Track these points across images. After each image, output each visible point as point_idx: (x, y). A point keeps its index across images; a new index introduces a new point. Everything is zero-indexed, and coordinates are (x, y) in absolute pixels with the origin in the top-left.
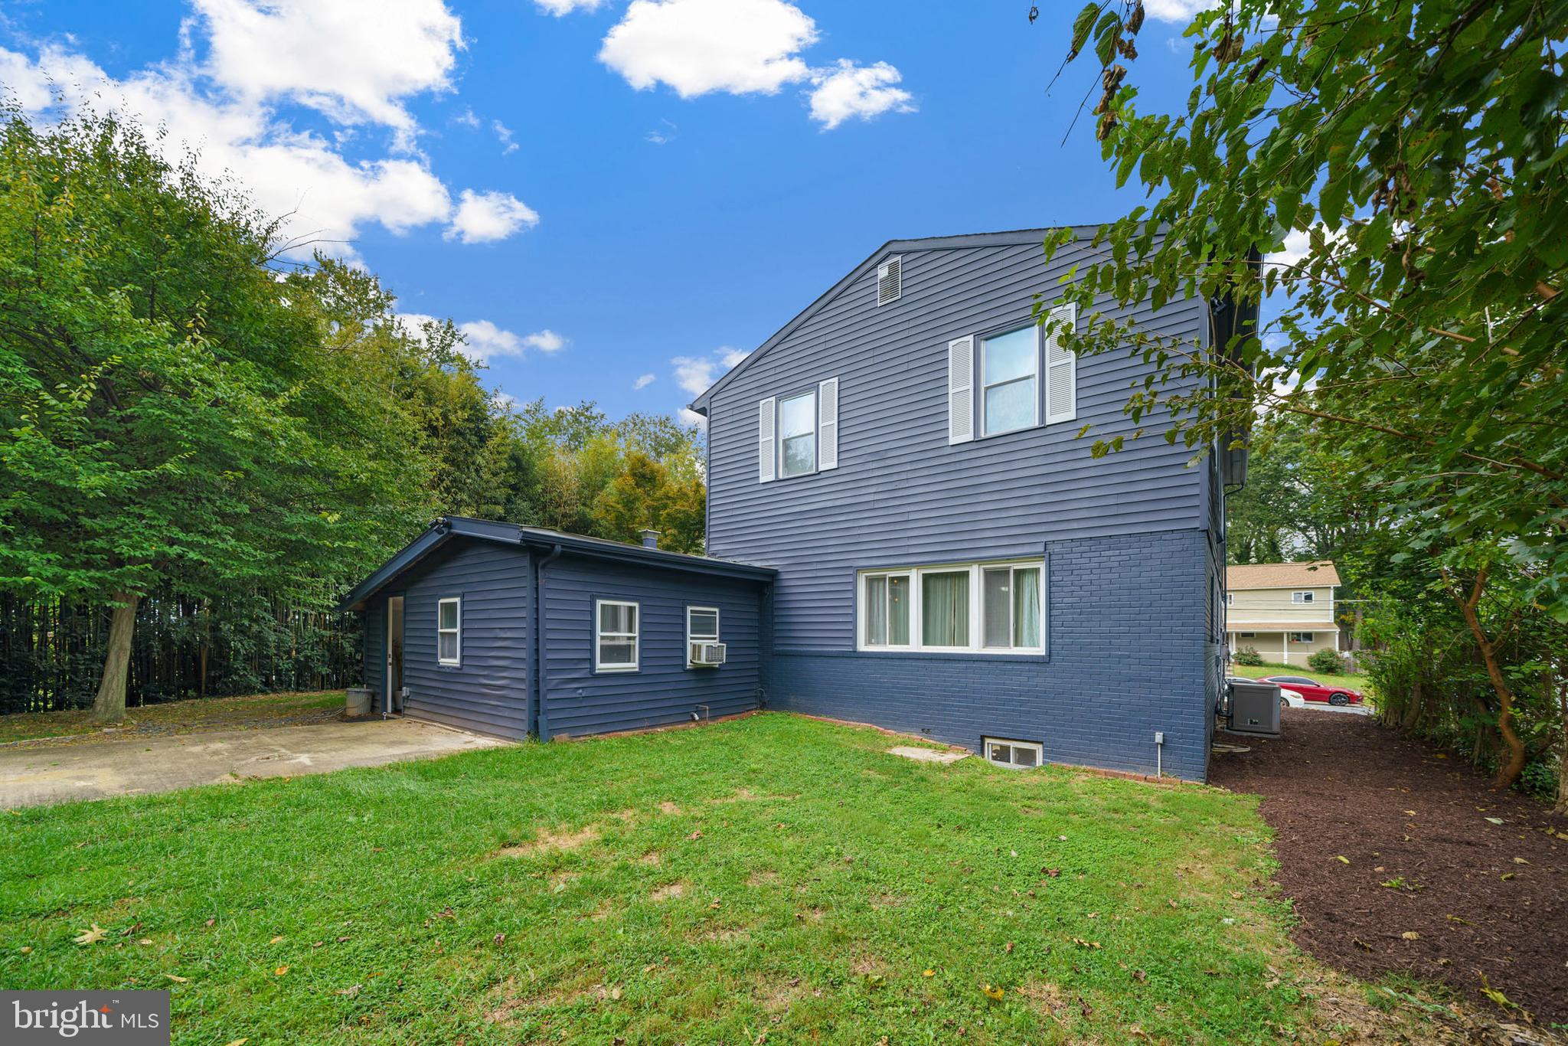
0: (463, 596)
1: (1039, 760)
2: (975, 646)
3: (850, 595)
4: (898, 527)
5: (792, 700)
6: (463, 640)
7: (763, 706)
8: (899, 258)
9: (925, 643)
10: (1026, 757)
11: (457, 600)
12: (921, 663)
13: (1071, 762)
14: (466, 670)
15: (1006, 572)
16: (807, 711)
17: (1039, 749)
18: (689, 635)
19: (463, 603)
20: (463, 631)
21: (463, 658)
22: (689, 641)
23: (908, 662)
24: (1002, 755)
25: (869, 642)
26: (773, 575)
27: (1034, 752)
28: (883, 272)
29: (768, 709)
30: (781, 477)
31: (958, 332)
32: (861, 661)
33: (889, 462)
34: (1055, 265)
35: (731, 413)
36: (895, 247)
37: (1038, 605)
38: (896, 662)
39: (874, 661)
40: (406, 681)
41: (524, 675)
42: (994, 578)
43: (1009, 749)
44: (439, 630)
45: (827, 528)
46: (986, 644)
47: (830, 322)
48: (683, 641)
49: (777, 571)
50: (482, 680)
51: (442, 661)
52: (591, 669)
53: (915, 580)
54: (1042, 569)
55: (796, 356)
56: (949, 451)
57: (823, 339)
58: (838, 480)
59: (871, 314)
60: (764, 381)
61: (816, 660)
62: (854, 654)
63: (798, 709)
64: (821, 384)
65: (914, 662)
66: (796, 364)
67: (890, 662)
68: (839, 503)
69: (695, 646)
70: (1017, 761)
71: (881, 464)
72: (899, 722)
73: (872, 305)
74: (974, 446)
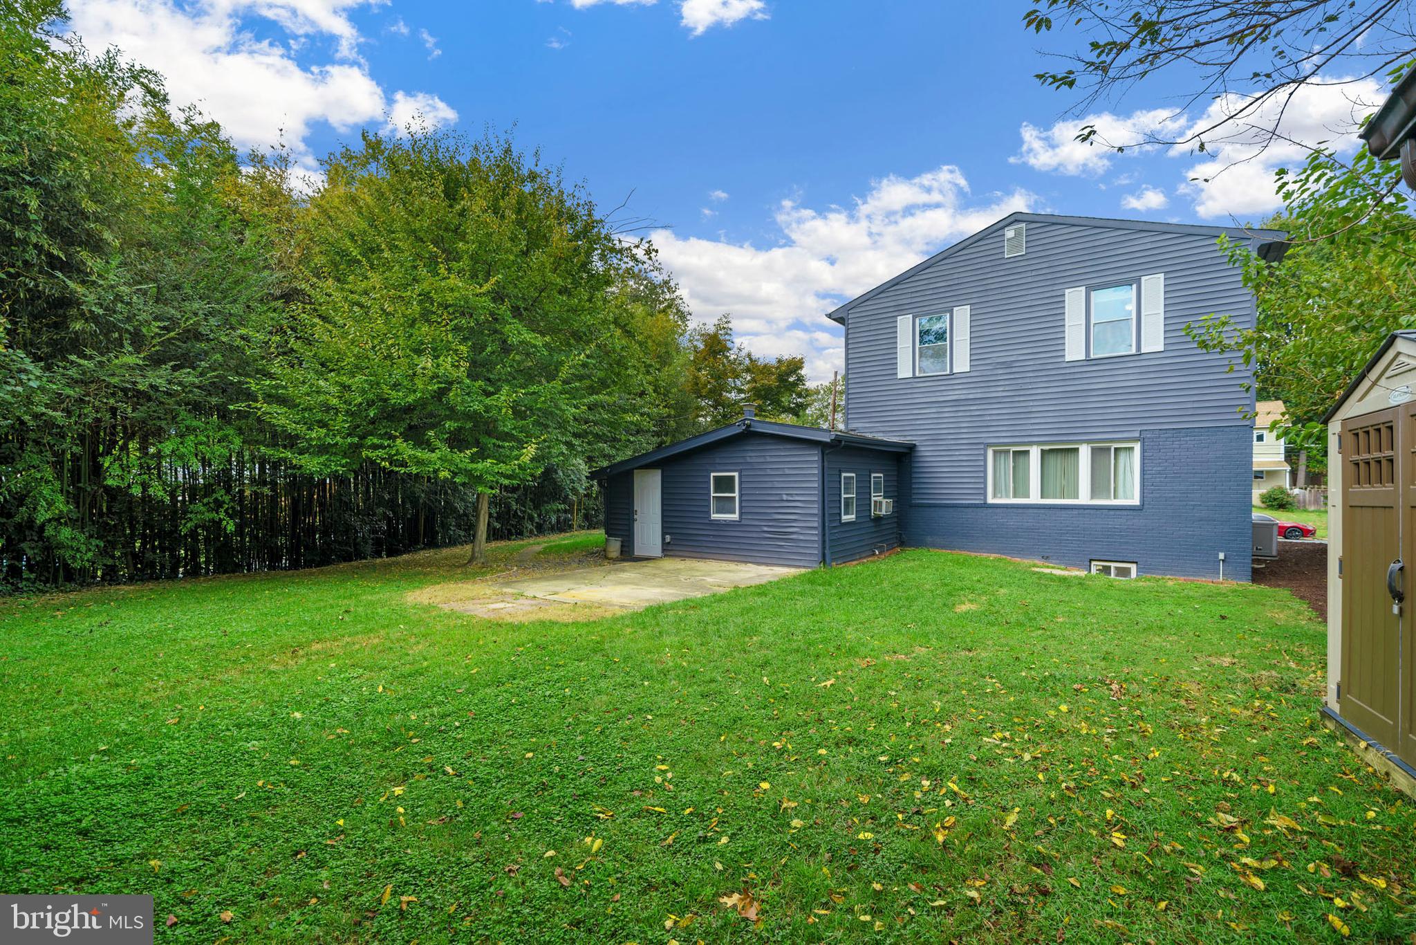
0: (740, 472)
1: (1134, 574)
2: (1084, 498)
3: (982, 463)
4: (1022, 416)
5: (929, 539)
6: (741, 502)
7: (902, 543)
8: (1024, 225)
9: (1042, 497)
10: (1124, 572)
11: (736, 474)
12: (1042, 511)
13: (1158, 574)
14: (744, 522)
15: (1109, 449)
16: (943, 547)
17: (1133, 567)
18: (873, 494)
19: (740, 477)
20: (741, 495)
21: (741, 514)
22: (873, 499)
23: (1031, 511)
24: (1106, 570)
25: (995, 496)
26: (911, 448)
27: (1129, 569)
28: (1010, 234)
29: (906, 546)
30: (917, 375)
31: (1074, 284)
32: (990, 510)
33: (1014, 370)
34: (1149, 246)
35: (868, 323)
36: (1019, 217)
37: (1132, 472)
38: (1020, 511)
39: (998, 510)
40: (665, 531)
41: (816, 525)
42: (1099, 453)
43: (1110, 567)
44: (712, 495)
45: (960, 414)
46: (1092, 498)
47: (962, 264)
48: (870, 499)
49: (915, 445)
50: (766, 529)
51: (715, 516)
52: (840, 520)
53: (1035, 453)
54: (1137, 447)
55: (931, 286)
56: (1065, 365)
57: (956, 276)
58: (970, 380)
59: (998, 262)
60: (900, 302)
61: (951, 510)
62: (985, 506)
63: (934, 546)
64: (955, 309)
65: (1035, 511)
66: (931, 292)
67: (1015, 510)
68: (971, 396)
69: (875, 502)
70: (1117, 575)
71: (1008, 371)
72: (1023, 552)
73: (1000, 256)
74: (1085, 363)
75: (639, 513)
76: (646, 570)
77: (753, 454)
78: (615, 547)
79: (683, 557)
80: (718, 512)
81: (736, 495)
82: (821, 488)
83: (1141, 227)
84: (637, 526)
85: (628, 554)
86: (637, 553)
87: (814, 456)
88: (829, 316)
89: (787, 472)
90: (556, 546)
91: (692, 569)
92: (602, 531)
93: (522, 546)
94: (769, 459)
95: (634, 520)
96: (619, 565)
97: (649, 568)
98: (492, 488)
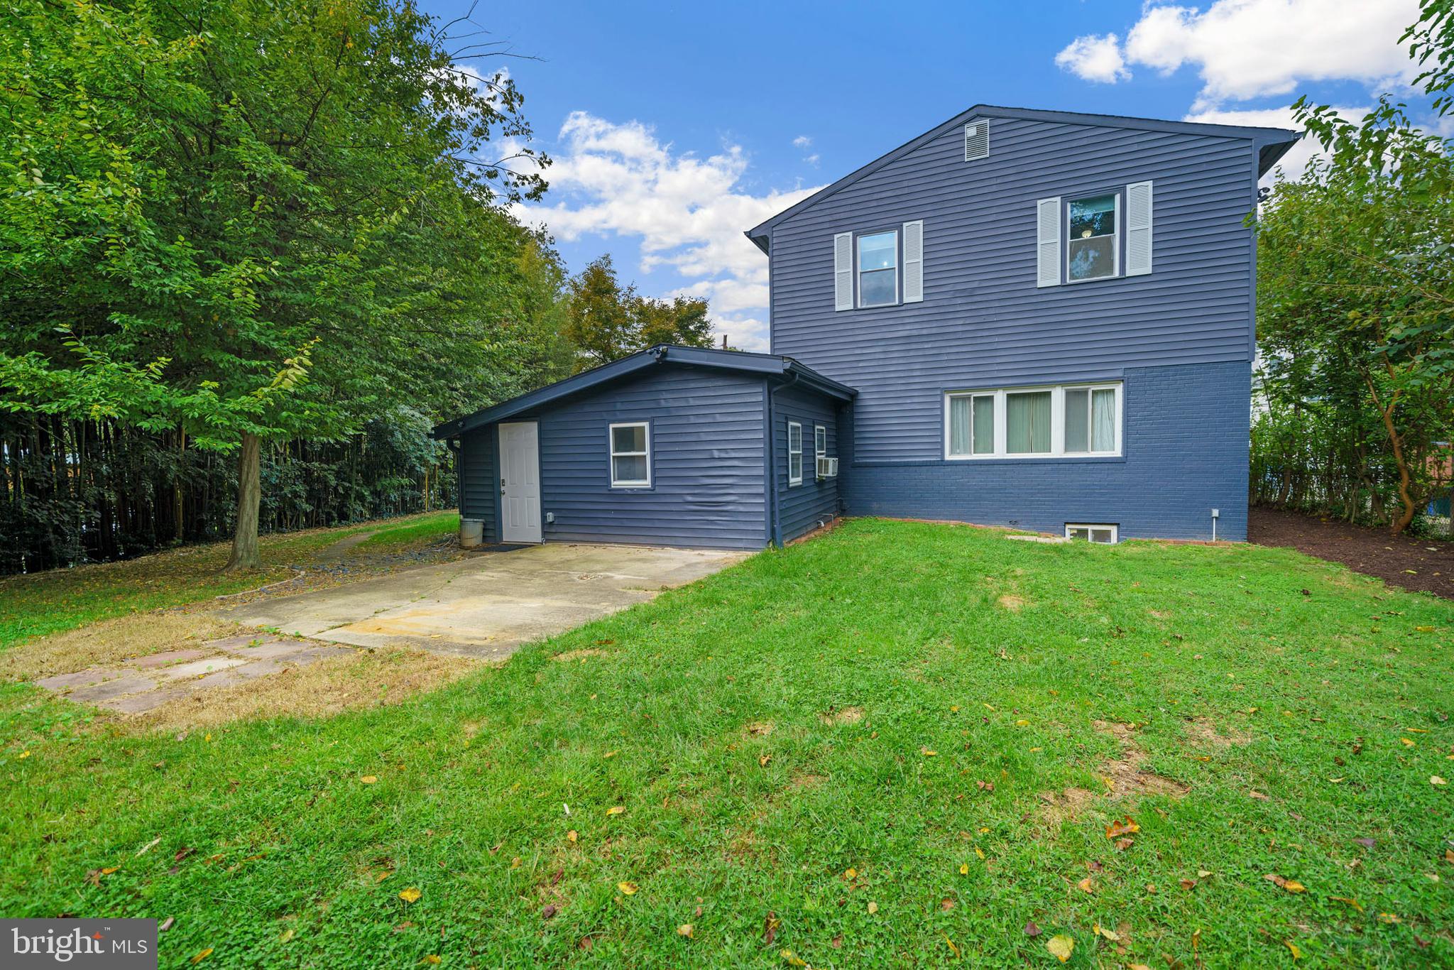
0: (652, 421)
1: (1114, 537)
2: (1057, 451)
3: (938, 413)
4: (986, 355)
5: (875, 506)
6: (653, 462)
7: (843, 512)
8: (987, 121)
9: (1009, 451)
10: (1103, 536)
11: (646, 425)
12: (1010, 467)
13: (1142, 536)
14: (658, 490)
15: (1086, 392)
16: (891, 514)
17: (1114, 530)
18: (817, 452)
19: (652, 428)
20: (653, 453)
21: (654, 479)
22: (818, 457)
23: (996, 467)
24: (1083, 533)
25: (952, 452)
26: (854, 395)
27: (1109, 532)
28: (971, 131)
29: (850, 516)
30: (859, 306)
31: (1047, 193)
32: (949, 469)
33: (978, 299)
34: (1135, 148)
35: (798, 243)
36: (983, 111)
37: (1111, 419)
38: (983, 468)
39: (960, 468)
40: (546, 506)
41: (762, 490)
42: (1076, 398)
43: (1087, 530)
44: (612, 454)
45: (912, 354)
46: (1066, 450)
47: (912, 169)
48: (814, 457)
49: (857, 393)
50: (690, 499)
51: (616, 484)
52: (788, 483)
53: (1000, 398)
54: (1119, 389)
55: (876, 196)
56: (1036, 292)
57: (905, 184)
58: (923, 312)
59: (958, 167)
60: (837, 217)
61: (901, 470)
62: (943, 463)
63: (882, 513)
64: (905, 225)
65: (1002, 468)
66: (875, 204)
67: (978, 468)
68: (925, 332)
69: (820, 461)
70: (1094, 539)
71: (970, 300)
72: (985, 517)
73: (959, 159)
74: (1060, 290)
75: (507, 483)
76: (519, 565)
77: (670, 395)
78: (474, 531)
79: (573, 542)
80: (620, 478)
81: (647, 453)
82: (767, 440)
83: (1127, 124)
84: (505, 501)
85: (493, 542)
86: (507, 537)
87: (757, 395)
88: (748, 234)
89: (719, 418)
90: (391, 533)
91: (587, 560)
92: (457, 511)
93: (341, 536)
94: (692, 402)
95: (501, 493)
96: (479, 559)
97: (523, 562)
98: (230, 440)
